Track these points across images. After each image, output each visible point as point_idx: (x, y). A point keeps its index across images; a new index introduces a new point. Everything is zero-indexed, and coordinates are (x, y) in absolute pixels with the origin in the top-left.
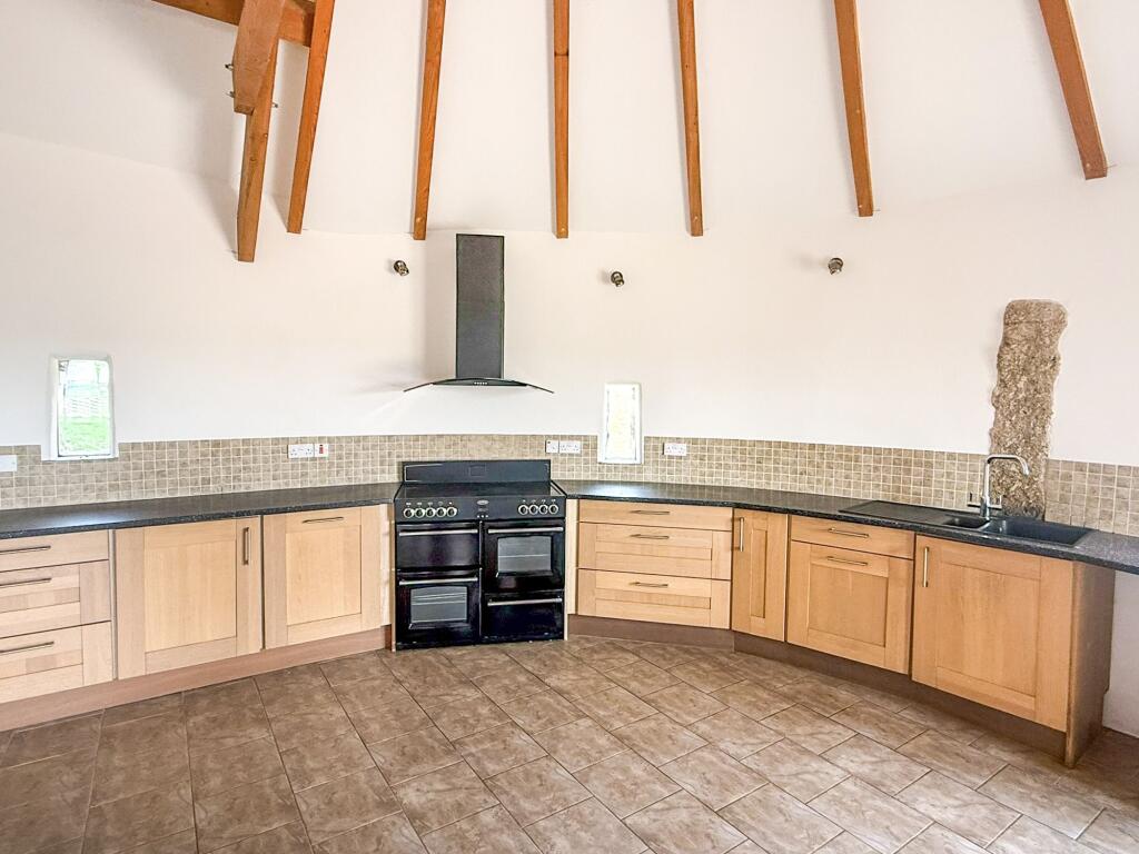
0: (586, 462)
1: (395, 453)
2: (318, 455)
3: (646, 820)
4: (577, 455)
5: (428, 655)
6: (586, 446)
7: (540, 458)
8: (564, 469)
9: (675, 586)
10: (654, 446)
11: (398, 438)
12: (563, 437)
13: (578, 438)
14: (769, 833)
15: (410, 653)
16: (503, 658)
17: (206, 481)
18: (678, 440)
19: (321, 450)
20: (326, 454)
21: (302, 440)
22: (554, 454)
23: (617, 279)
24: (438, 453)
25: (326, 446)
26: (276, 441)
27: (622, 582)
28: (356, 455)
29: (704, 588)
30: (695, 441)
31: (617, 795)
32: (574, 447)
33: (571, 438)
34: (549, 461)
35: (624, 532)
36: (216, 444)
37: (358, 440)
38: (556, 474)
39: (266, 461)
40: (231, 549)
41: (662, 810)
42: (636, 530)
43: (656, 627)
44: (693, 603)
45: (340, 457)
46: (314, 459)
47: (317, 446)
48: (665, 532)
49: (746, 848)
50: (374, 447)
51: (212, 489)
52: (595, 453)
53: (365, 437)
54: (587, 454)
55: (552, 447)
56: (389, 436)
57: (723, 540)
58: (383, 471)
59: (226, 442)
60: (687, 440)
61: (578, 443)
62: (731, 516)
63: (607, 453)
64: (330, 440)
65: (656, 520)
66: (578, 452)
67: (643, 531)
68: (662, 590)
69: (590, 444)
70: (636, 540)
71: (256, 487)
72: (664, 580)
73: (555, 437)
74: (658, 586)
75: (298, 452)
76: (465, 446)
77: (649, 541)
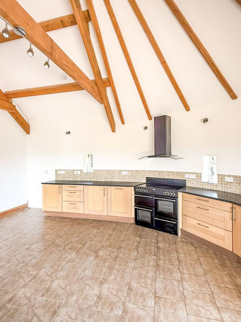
0: (198, 182)
1: (145, 175)
2: (128, 174)
3: (135, 285)
4: (195, 179)
5: (140, 228)
6: (197, 176)
7: (183, 179)
8: (190, 183)
9: (211, 228)
10: (221, 177)
11: (146, 171)
12: (190, 173)
13: (195, 173)
14: (162, 311)
15: (137, 226)
16: (156, 234)
17: (107, 178)
18: (230, 176)
19: (128, 173)
20: (129, 174)
21: (124, 171)
22: (187, 178)
23: (206, 120)
24: (155, 176)
25: (129, 172)
26: (119, 171)
27: (195, 222)
28: (136, 175)
29: (222, 232)
30: (236, 177)
31: (137, 276)
32: (194, 176)
33: (193, 173)
34: (185, 180)
35: (195, 206)
36: (108, 171)
37: (136, 171)
38: (188, 184)
39: (117, 175)
40: (102, 192)
41: (143, 286)
42: (199, 206)
43: (207, 242)
44: (218, 237)
45: (132, 175)
46: (127, 175)
47: (128, 172)
48: (208, 208)
49: (150, 309)
50: (140, 173)
51: (108, 180)
52: (200, 179)
53: (138, 171)
54: (198, 179)
55: (187, 176)
56: (144, 171)
57: (228, 215)
58: (142, 179)
59: (110, 170)
60: (233, 176)
61: (195, 175)
62: (232, 206)
63: (204, 179)
64: (130, 171)
65: (204, 203)
66: (195, 178)
67: (201, 206)
68: (207, 229)
69: (199, 176)
70: (198, 209)
71: (116, 181)
72: (207, 225)
73: (188, 173)
74: (205, 227)
75: (124, 173)
76: (162, 174)
77: (203, 210)
